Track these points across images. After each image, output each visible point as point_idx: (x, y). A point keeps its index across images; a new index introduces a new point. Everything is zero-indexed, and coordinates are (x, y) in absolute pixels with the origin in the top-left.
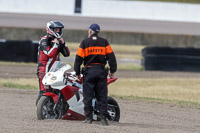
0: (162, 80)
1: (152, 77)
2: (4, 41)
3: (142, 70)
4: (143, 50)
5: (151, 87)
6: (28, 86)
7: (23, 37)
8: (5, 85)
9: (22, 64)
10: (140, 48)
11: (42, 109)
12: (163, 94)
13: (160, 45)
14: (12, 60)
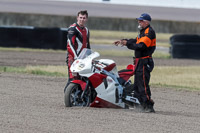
0: (190, 68)
1: (180, 65)
2: (32, 28)
3: (170, 57)
4: (171, 38)
5: (179, 75)
6: (56, 73)
7: (51, 25)
8: (33, 73)
9: (51, 51)
10: (168, 36)
11: (70, 96)
12: (191, 83)
13: (188, 33)
14: (40, 48)
